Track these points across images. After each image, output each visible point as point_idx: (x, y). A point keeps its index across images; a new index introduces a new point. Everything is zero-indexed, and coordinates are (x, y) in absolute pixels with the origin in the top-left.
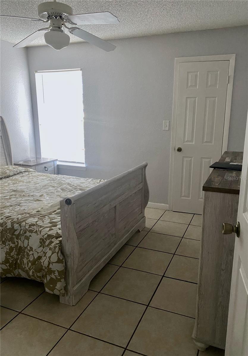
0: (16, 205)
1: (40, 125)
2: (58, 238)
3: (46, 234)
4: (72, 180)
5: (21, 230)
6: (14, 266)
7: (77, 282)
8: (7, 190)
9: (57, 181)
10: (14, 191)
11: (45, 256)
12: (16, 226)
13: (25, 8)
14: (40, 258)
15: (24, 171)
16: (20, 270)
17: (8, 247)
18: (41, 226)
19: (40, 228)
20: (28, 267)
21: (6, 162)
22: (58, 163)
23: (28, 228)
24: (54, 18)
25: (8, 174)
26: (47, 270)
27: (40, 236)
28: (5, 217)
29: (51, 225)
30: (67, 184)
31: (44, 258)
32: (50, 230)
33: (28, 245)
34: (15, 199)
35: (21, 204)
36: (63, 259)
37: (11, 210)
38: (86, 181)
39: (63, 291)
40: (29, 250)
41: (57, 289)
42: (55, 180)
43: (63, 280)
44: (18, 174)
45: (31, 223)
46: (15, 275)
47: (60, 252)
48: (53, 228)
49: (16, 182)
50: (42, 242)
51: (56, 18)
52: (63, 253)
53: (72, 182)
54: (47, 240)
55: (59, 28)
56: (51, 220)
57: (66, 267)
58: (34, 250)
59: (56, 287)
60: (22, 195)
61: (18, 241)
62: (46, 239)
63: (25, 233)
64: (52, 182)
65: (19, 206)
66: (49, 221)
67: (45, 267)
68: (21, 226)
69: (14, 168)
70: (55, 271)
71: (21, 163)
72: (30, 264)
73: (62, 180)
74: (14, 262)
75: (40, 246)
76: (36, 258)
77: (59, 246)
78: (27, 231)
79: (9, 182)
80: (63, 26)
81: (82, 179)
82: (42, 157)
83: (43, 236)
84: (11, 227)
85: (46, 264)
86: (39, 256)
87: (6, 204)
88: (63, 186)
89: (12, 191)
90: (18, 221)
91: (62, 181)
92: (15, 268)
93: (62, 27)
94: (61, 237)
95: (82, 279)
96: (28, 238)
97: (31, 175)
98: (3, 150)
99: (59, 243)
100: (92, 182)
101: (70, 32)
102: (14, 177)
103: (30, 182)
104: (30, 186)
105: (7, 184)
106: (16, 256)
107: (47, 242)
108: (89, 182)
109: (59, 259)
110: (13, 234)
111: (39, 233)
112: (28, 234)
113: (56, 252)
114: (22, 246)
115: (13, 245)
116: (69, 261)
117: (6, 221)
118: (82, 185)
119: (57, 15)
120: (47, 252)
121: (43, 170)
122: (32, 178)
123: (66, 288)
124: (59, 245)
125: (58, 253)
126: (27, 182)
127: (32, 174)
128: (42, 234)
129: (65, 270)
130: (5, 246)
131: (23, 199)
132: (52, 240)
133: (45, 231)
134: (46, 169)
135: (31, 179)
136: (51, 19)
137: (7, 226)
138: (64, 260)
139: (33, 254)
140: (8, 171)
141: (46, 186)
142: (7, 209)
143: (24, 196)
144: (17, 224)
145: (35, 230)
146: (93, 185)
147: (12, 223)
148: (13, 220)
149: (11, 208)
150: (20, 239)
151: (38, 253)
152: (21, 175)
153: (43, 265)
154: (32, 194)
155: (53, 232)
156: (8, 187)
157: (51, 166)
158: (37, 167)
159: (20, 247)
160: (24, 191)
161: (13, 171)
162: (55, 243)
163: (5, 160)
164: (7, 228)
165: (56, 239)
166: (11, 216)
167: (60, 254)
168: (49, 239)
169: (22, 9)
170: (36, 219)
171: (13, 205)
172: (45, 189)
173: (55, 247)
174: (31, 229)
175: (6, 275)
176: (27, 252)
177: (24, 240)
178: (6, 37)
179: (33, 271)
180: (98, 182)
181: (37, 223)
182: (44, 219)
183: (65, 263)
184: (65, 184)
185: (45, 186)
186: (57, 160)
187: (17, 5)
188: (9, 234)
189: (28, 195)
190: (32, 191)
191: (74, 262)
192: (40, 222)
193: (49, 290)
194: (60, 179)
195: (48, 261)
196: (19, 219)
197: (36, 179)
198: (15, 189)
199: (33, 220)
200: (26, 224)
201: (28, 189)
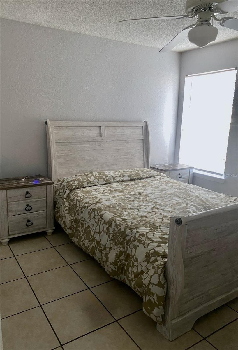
0: (136, 209)
1: (182, 130)
2: (164, 258)
3: (153, 249)
4: (202, 192)
5: (132, 237)
6: (121, 271)
7: (178, 316)
8: (134, 192)
9: (184, 191)
10: (140, 194)
11: (147, 273)
12: (128, 231)
13: (178, 9)
14: (142, 273)
15: (156, 175)
16: (125, 277)
17: (118, 250)
18: (150, 238)
19: (149, 240)
20: (131, 277)
21: (143, 165)
22: (194, 171)
23: (138, 237)
24: (203, 11)
25: (141, 176)
26: (146, 289)
27: (146, 250)
28: (122, 219)
29: (160, 240)
30: (194, 196)
31: (145, 275)
32: (158, 246)
33: (135, 255)
34: (137, 203)
35: (140, 209)
36: (164, 284)
37: (129, 213)
38: (218, 196)
39: (160, 319)
40: (135, 260)
41: (154, 314)
42: (183, 190)
43: (161, 307)
44: (150, 177)
45: (142, 233)
46: (121, 279)
47: (162, 274)
48: (161, 244)
49: (145, 185)
50: (148, 256)
51: (205, 10)
52: (166, 276)
53: (200, 195)
54: (152, 256)
55: (207, 21)
56: (162, 235)
57: (167, 294)
58: (138, 262)
59: (153, 311)
60: (146, 200)
61: (127, 246)
62: (152, 254)
63: (134, 241)
64: (180, 191)
65: (138, 211)
66: (160, 235)
67: (145, 285)
68: (132, 233)
69: (148, 171)
70: (154, 294)
71: (157, 166)
72: (133, 275)
73: (191, 191)
74: (122, 267)
75: (145, 261)
76: (139, 271)
77: (163, 268)
78: (137, 240)
79: (139, 184)
80: (211, 18)
81: (213, 194)
82: (179, 163)
83: (150, 250)
84: (124, 231)
85: (146, 282)
86: (142, 271)
87: (128, 206)
88: (189, 198)
89: (138, 194)
90: (131, 226)
91: (190, 193)
92: (122, 273)
93: (210, 20)
94: (166, 258)
95: (185, 314)
96: (136, 247)
97: (162, 180)
98: (143, 152)
99: (163, 265)
100: (224, 200)
101: (221, 24)
102: (146, 180)
103: (158, 187)
104: (156, 191)
105: (137, 186)
106: (123, 262)
107: (153, 259)
108: (221, 199)
109: (159, 282)
110: (124, 239)
111: (146, 246)
112: (136, 243)
113: (158, 274)
114: (130, 254)
115: (123, 250)
116: (172, 288)
117: (122, 224)
118: (211, 201)
119: (205, 6)
120: (149, 270)
121: (177, 177)
122: (162, 184)
123: (164, 317)
124: (163, 266)
125: (160, 275)
126: (156, 187)
127: (164, 180)
128: (150, 247)
129: (165, 297)
130: (116, 247)
131: (144, 204)
132: (157, 258)
133: (153, 245)
134: (181, 176)
135: (160, 184)
136: (198, 13)
137: (121, 229)
138: (165, 286)
139: (137, 266)
140: (141, 174)
141: (172, 195)
142: (127, 211)
143: (146, 201)
144: (130, 229)
145: (143, 242)
146: (225, 204)
147: (126, 227)
148: (127, 224)
149: (131, 211)
150: (129, 246)
151: (142, 267)
152: (153, 179)
153: (143, 282)
154: (155, 200)
155: (160, 250)
156: (136, 189)
157: (186, 174)
158: (171, 173)
159: (128, 253)
160: (149, 196)
161: (146, 174)
162: (159, 263)
163: (143, 163)
164: (120, 231)
165: (161, 259)
166: (127, 220)
167: (162, 277)
168: (155, 256)
169: (175, 11)
170: (148, 230)
171: (134, 208)
172: (170, 197)
173: (158, 268)
174: (140, 238)
175: (114, 276)
176: (133, 262)
177: (132, 248)
178: (161, 45)
179: (134, 284)
180: (232, 201)
181: (147, 234)
182: (156, 232)
183: (167, 288)
184: (192, 196)
185: (170, 194)
186: (193, 168)
187: (170, 8)
188: (121, 238)
189: (150, 201)
190: (156, 197)
191: (176, 292)
192: (151, 234)
193: (145, 311)
194: (188, 189)
195: (149, 280)
196: (133, 224)
197: (166, 185)
198: (141, 191)
199: (144, 230)
200: (137, 232)
201: (153, 195)
